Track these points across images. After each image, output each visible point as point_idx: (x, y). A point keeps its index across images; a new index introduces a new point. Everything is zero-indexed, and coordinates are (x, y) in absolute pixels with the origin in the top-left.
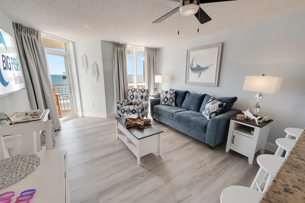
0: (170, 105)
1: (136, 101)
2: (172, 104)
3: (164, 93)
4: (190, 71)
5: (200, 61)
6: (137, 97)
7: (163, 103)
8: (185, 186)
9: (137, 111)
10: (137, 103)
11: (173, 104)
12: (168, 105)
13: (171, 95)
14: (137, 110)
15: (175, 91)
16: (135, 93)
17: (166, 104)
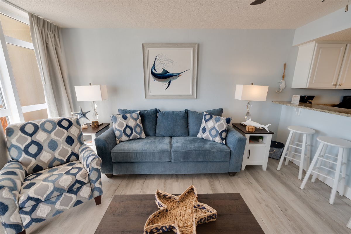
0: (139, 137)
1: (53, 155)
2: (140, 136)
3: (120, 119)
4: (152, 78)
5: (167, 64)
6: (53, 145)
7: (124, 138)
9: (86, 181)
10: (58, 160)
11: (143, 135)
12: (135, 139)
13: (136, 120)
14: (85, 178)
15: (138, 112)
16: (41, 136)
17: (131, 138)
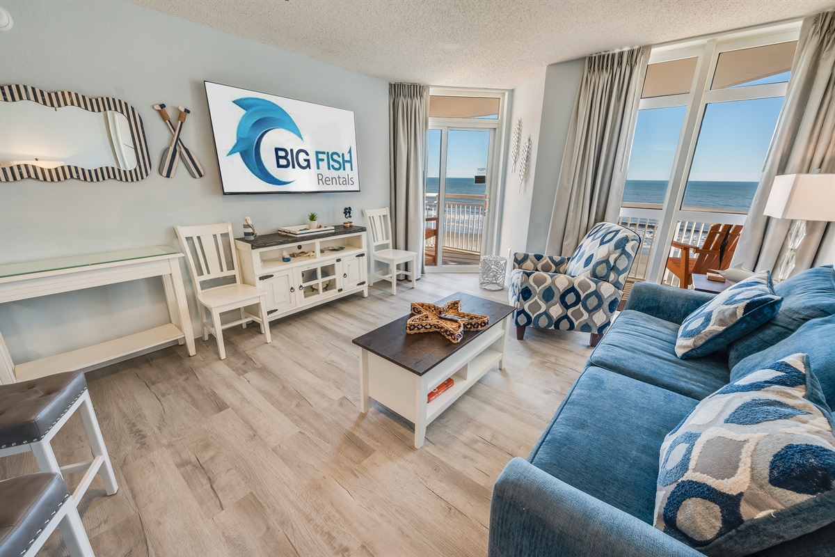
8: (254, 492)
